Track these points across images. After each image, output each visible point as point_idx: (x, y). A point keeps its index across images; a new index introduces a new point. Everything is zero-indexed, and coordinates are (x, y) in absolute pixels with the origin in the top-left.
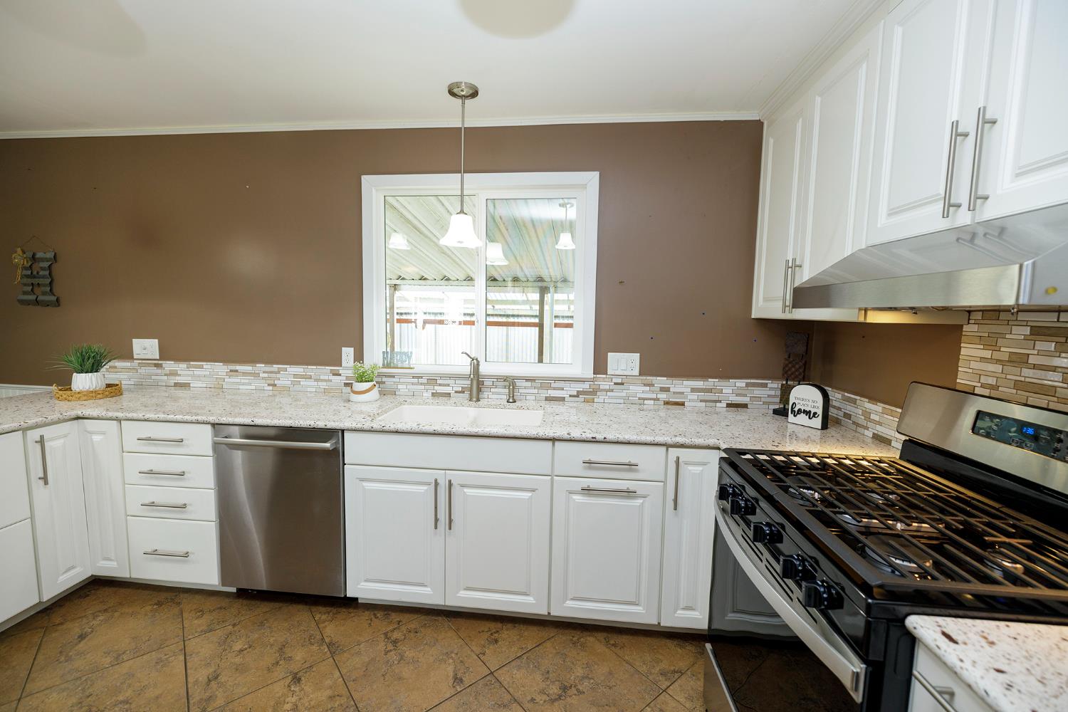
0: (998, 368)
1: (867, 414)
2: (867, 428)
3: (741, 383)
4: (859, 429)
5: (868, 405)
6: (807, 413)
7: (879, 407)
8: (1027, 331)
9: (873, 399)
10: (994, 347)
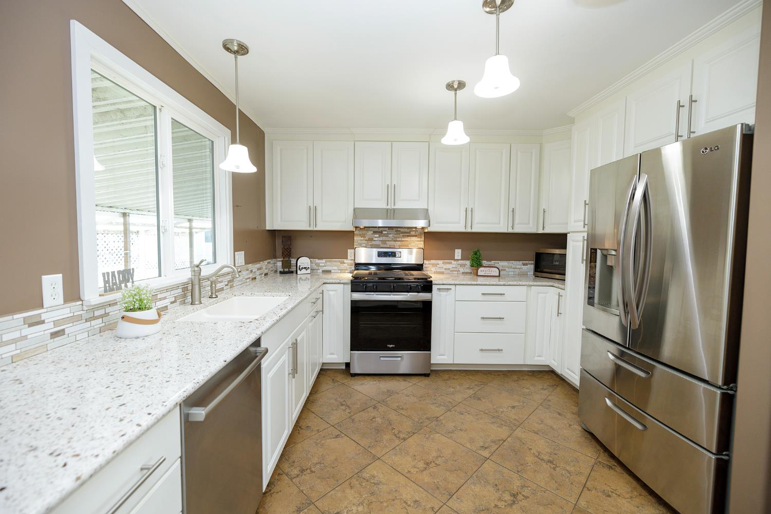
0: (366, 242)
1: (318, 265)
2: (319, 270)
3: (266, 262)
4: (314, 271)
5: (317, 261)
6: (305, 268)
7: (324, 261)
8: (372, 232)
9: (320, 258)
10: (364, 237)
